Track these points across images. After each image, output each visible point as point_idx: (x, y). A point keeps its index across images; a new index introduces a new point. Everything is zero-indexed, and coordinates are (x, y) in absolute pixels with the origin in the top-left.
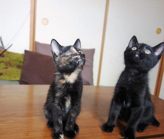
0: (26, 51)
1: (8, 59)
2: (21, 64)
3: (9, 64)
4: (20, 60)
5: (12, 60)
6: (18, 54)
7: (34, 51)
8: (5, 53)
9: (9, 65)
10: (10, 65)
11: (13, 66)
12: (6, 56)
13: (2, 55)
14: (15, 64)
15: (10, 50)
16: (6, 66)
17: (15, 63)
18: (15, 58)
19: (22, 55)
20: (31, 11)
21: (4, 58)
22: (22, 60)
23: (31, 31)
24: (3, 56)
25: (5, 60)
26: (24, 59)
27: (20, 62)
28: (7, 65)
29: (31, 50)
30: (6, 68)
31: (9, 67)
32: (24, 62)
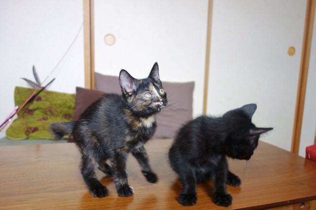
0: (78, 89)
1: (48, 104)
2: (71, 112)
3: (50, 111)
4: (68, 104)
5: (56, 104)
6: (65, 94)
7: (94, 88)
8: (41, 94)
9: (49, 113)
10: (52, 114)
11: (57, 116)
12: (43, 98)
13: (37, 98)
14: (61, 112)
15: (51, 88)
16: (46, 116)
17: (60, 110)
18: (59, 102)
19: (73, 95)
20: (84, 22)
21: (40, 102)
22: (73, 105)
23: (85, 56)
24: (39, 99)
25: (42, 106)
26: (76, 104)
27: (70, 107)
28: (46, 114)
29: (89, 87)
30: (44, 119)
31: (49, 117)
32: (75, 108)
